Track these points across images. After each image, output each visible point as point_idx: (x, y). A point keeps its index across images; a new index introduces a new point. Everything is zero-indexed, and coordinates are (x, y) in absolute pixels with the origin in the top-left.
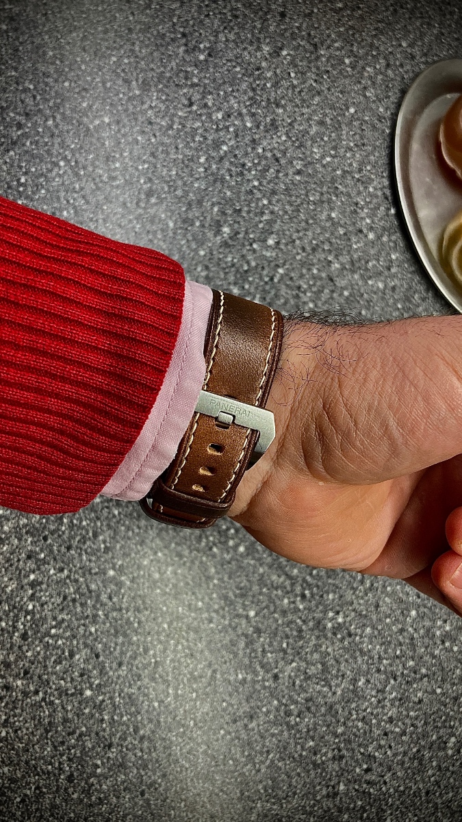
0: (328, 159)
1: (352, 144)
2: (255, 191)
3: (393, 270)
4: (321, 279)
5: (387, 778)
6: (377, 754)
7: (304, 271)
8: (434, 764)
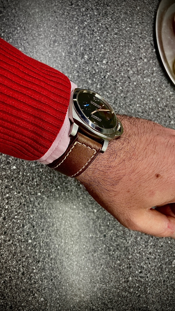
0: (128, 28)
1: (138, 22)
2: (98, 41)
3: (154, 74)
4: (125, 77)
5: (148, 275)
6: (144, 266)
7: (118, 74)
8: (167, 270)
